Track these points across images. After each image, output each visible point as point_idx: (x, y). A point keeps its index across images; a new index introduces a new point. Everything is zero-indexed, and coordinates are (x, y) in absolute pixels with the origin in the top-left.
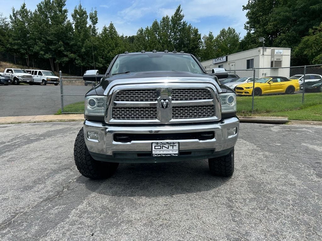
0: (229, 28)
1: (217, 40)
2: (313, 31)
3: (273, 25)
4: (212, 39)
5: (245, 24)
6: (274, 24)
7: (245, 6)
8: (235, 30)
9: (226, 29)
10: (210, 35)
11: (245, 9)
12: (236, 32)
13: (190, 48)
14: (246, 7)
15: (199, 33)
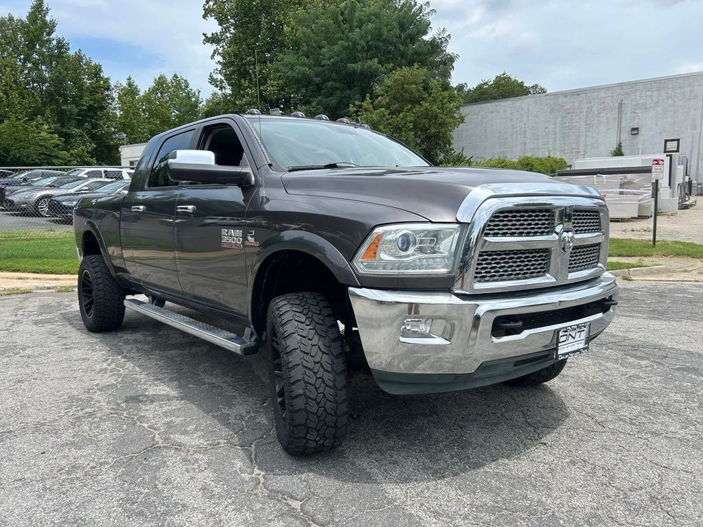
0: (175, 76)
1: (147, 99)
2: (355, 109)
3: (277, 87)
4: (137, 94)
5: (211, 73)
6: (278, 84)
7: (209, 35)
8: (189, 82)
9: (169, 78)
10: (130, 85)
11: (208, 42)
12: (191, 86)
13: (85, 108)
14: (210, 39)
15: (104, 75)
